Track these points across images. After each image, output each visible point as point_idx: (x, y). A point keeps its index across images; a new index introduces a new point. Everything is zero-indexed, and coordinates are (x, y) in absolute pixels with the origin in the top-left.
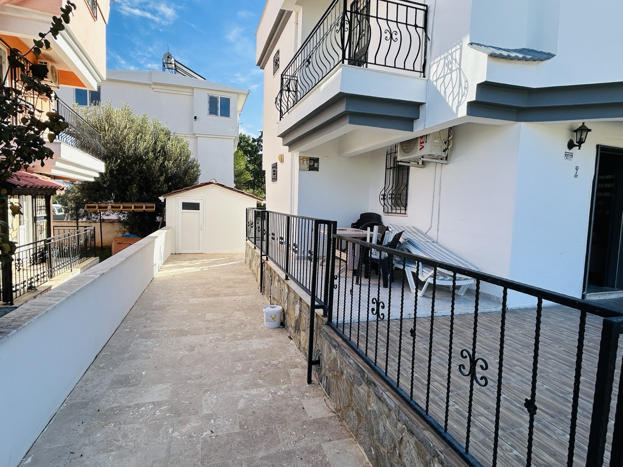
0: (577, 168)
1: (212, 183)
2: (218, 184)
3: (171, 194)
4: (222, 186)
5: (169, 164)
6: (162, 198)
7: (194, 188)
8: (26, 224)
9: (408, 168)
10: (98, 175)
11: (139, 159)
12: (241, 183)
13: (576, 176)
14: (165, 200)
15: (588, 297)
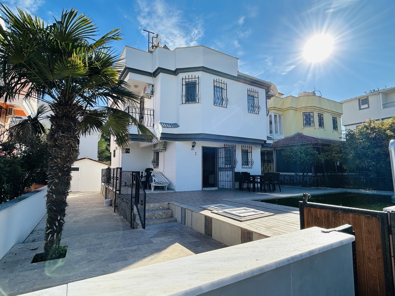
0: (196, 153)
1: (86, 158)
2: (89, 159)
4: (91, 159)
7: (77, 161)
9: (159, 152)
12: (103, 158)
13: (196, 155)
15: (204, 189)
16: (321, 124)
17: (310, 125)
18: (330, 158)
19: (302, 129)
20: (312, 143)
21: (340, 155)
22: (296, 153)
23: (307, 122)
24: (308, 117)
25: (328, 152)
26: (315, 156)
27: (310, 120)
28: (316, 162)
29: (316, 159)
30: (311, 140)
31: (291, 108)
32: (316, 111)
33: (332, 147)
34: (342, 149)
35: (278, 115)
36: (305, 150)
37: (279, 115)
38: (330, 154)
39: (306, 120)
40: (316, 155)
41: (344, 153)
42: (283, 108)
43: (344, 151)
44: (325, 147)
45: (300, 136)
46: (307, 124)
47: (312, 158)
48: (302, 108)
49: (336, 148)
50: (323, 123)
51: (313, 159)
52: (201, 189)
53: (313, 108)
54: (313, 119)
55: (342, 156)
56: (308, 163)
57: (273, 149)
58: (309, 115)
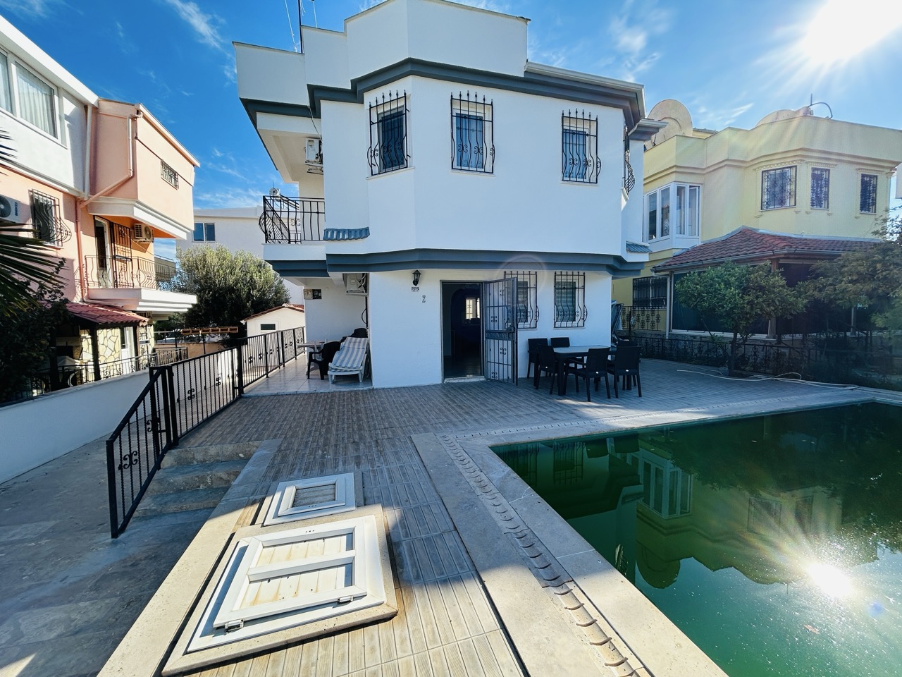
0: (424, 297)
1: (284, 307)
2: (289, 308)
3: (251, 318)
4: (293, 309)
5: (254, 293)
6: (243, 322)
7: (269, 312)
8: (129, 348)
10: (191, 306)
11: (231, 290)
13: (424, 302)
14: (246, 323)
15: (447, 380)
16: (820, 198)
17: (782, 202)
18: (830, 295)
19: (756, 217)
20: (774, 255)
21: (867, 287)
22: (711, 285)
23: (774, 195)
24: (780, 183)
25: (825, 277)
26: (774, 292)
27: (783, 190)
28: (775, 309)
29: (773, 301)
30: (775, 246)
31: (726, 163)
32: (807, 163)
33: (841, 262)
34: (879, 266)
35: (689, 185)
36: (744, 276)
37: (690, 187)
38: (831, 285)
39: (773, 190)
40: (776, 290)
41: (885, 278)
42: (704, 167)
43: (884, 273)
44: (819, 263)
45: (746, 236)
46: (772, 203)
47: (761, 300)
48: (762, 160)
49: (854, 264)
50: (827, 194)
51: (764, 302)
52: (439, 382)
53: (799, 153)
54: (793, 187)
55: (874, 290)
56: (747, 313)
57: (667, 273)
58: (783, 175)
